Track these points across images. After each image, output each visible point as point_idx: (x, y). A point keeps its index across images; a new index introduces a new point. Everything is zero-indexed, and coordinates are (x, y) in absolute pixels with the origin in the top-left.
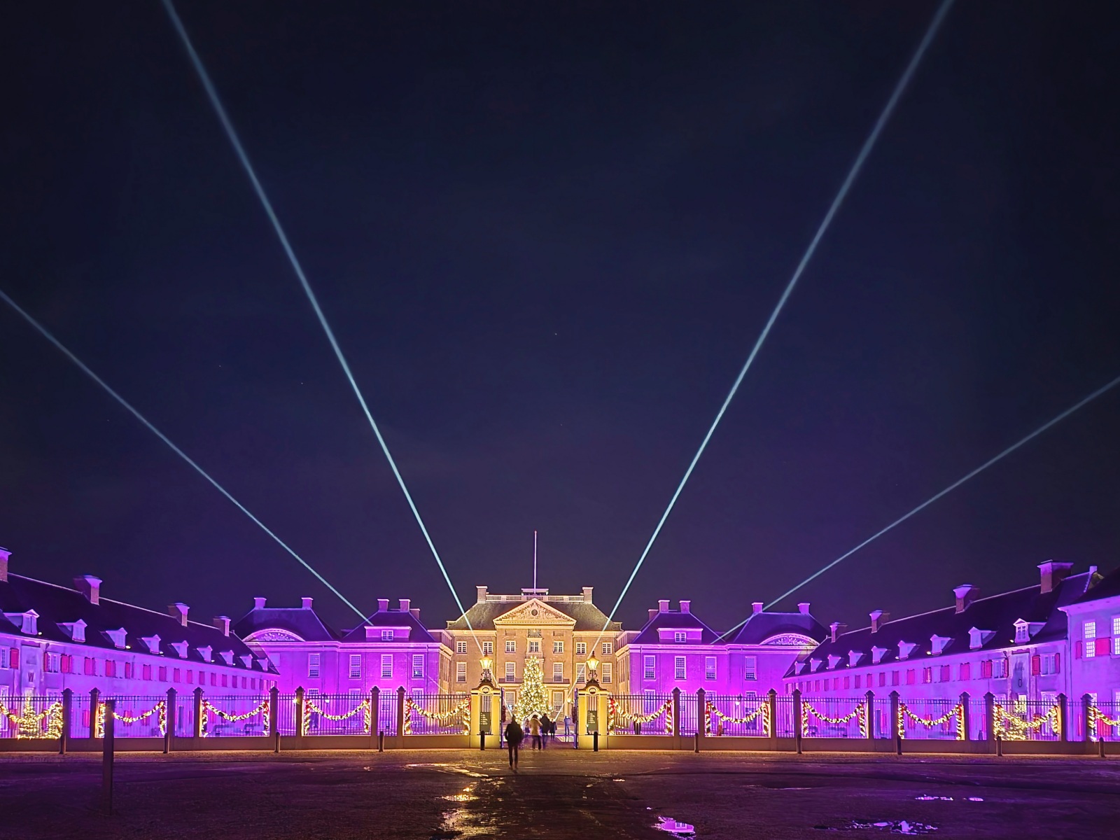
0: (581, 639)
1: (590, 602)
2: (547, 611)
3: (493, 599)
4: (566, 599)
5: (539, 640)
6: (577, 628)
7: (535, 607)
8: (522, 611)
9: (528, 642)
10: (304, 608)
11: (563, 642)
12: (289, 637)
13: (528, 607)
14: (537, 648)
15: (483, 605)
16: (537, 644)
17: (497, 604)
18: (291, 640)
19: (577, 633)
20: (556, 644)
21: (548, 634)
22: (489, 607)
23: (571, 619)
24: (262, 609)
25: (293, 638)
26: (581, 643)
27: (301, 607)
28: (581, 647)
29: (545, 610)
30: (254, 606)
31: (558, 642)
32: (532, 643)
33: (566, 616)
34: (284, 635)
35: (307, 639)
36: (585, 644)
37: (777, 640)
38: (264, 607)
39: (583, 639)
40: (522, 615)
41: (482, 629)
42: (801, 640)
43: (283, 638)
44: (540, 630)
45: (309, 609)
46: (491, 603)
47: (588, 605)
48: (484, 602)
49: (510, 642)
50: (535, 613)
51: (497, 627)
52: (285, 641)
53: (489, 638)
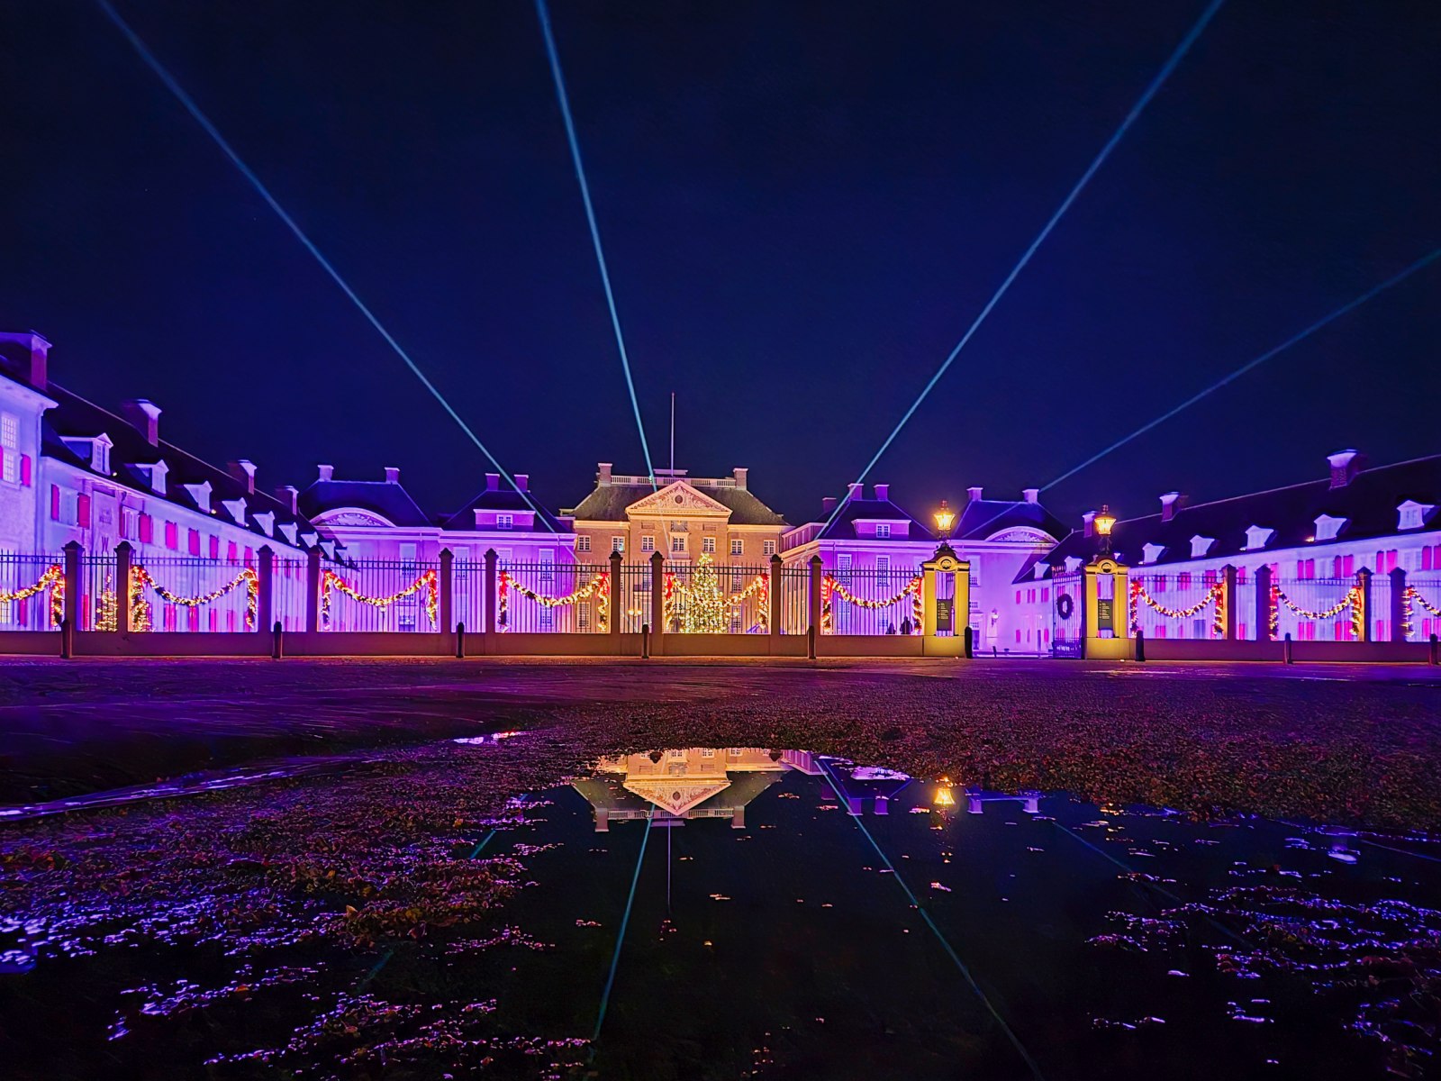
0: (736, 535)
1: (744, 488)
2: (695, 498)
3: (619, 481)
4: (713, 483)
5: (685, 536)
6: (732, 520)
7: (680, 493)
8: (662, 497)
9: (671, 539)
10: (388, 482)
11: (714, 539)
12: (374, 520)
13: (671, 491)
14: (682, 547)
15: (607, 489)
16: (682, 540)
17: (625, 488)
18: (376, 524)
19: (733, 528)
20: (706, 541)
21: (697, 528)
22: (616, 491)
23: (726, 509)
24: (329, 480)
25: (378, 521)
26: (737, 540)
27: (385, 481)
28: (737, 546)
29: (692, 497)
30: (318, 477)
31: (709, 538)
32: (675, 540)
33: (720, 505)
34: (366, 517)
35: (399, 524)
36: (742, 541)
37: (1005, 536)
38: (332, 479)
39: (740, 535)
40: (663, 502)
41: (611, 519)
42: (1035, 535)
43: (364, 522)
44: (686, 522)
45: (395, 483)
46: (619, 487)
47: (742, 492)
48: (608, 485)
49: (648, 537)
50: (679, 500)
51: (631, 517)
52: (367, 526)
53: (620, 532)
